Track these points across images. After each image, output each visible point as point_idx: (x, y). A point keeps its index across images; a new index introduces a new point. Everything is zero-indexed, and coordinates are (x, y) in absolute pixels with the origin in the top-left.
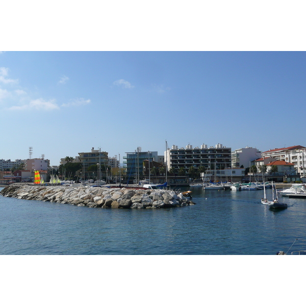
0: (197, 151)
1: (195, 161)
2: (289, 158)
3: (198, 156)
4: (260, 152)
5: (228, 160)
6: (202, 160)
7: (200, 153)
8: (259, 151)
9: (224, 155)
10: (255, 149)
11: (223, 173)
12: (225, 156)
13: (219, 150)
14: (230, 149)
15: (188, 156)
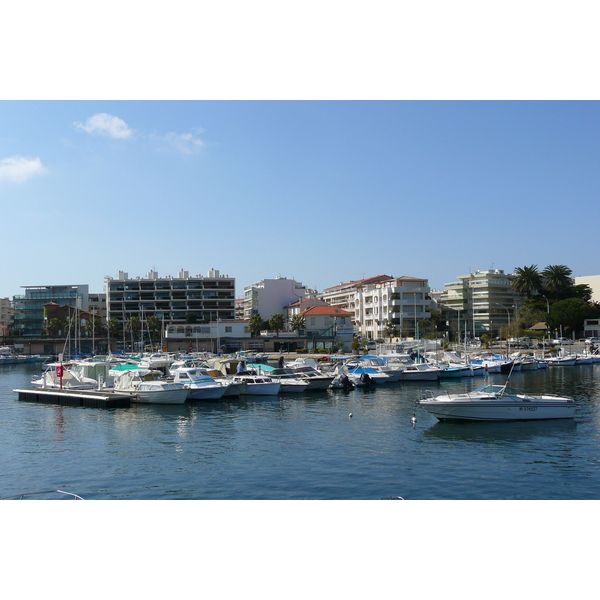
0: (165, 284)
1: (159, 305)
2: (362, 301)
3: (165, 296)
4: (304, 288)
5: (229, 303)
6: (174, 303)
7: (169, 288)
8: (303, 285)
9: (220, 293)
10: (293, 281)
11: (208, 331)
12: (222, 295)
13: (209, 283)
14: (233, 281)
15: (144, 296)
